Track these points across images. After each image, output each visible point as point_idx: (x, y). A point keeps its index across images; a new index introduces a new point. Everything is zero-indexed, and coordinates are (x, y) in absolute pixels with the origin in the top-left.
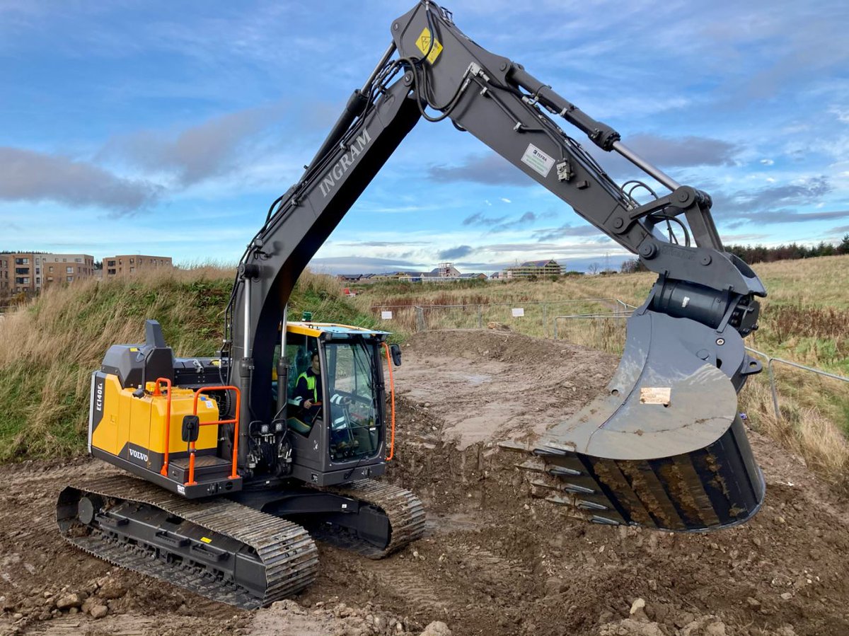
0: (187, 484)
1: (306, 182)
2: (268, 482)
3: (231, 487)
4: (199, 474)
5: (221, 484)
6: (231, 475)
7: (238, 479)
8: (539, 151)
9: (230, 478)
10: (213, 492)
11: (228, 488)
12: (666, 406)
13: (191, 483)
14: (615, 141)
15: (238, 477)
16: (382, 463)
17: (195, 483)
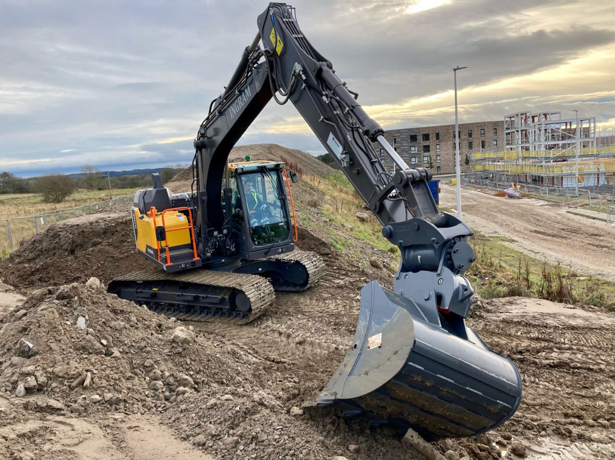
0: (167, 264)
1: (224, 101)
2: (223, 261)
3: (195, 265)
4: (173, 259)
5: (188, 263)
6: (194, 258)
7: (199, 260)
8: (335, 139)
9: (194, 259)
10: (183, 268)
11: (192, 266)
12: (380, 347)
13: (169, 264)
14: (378, 135)
15: (199, 258)
16: (292, 244)
17: (172, 264)
